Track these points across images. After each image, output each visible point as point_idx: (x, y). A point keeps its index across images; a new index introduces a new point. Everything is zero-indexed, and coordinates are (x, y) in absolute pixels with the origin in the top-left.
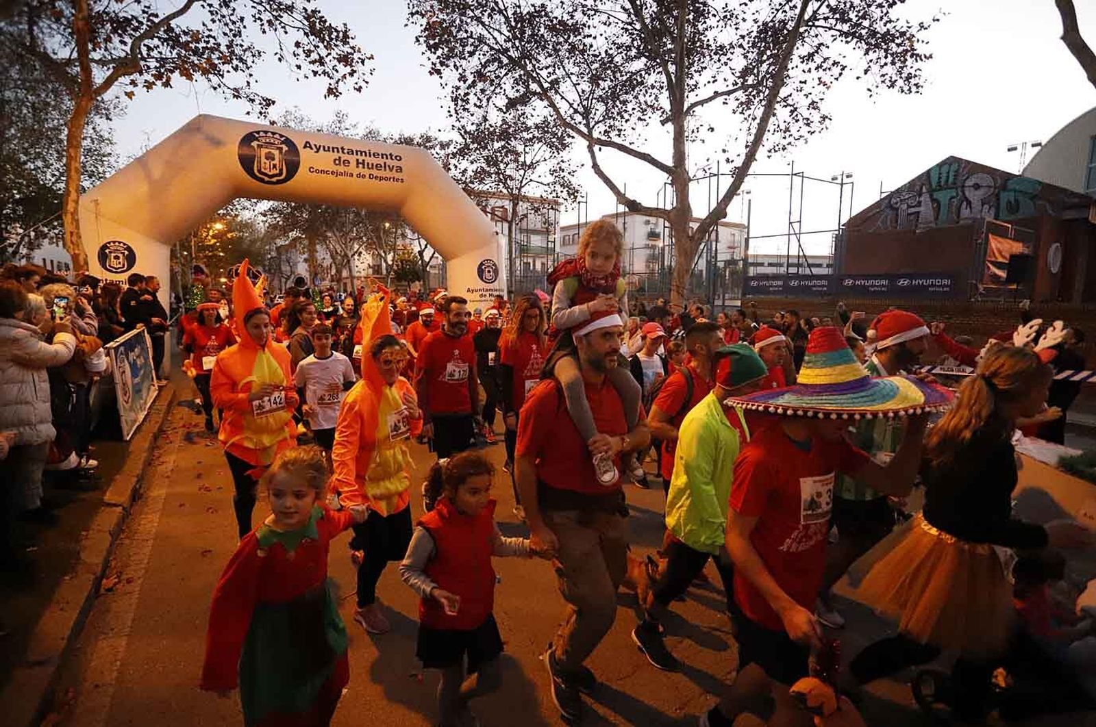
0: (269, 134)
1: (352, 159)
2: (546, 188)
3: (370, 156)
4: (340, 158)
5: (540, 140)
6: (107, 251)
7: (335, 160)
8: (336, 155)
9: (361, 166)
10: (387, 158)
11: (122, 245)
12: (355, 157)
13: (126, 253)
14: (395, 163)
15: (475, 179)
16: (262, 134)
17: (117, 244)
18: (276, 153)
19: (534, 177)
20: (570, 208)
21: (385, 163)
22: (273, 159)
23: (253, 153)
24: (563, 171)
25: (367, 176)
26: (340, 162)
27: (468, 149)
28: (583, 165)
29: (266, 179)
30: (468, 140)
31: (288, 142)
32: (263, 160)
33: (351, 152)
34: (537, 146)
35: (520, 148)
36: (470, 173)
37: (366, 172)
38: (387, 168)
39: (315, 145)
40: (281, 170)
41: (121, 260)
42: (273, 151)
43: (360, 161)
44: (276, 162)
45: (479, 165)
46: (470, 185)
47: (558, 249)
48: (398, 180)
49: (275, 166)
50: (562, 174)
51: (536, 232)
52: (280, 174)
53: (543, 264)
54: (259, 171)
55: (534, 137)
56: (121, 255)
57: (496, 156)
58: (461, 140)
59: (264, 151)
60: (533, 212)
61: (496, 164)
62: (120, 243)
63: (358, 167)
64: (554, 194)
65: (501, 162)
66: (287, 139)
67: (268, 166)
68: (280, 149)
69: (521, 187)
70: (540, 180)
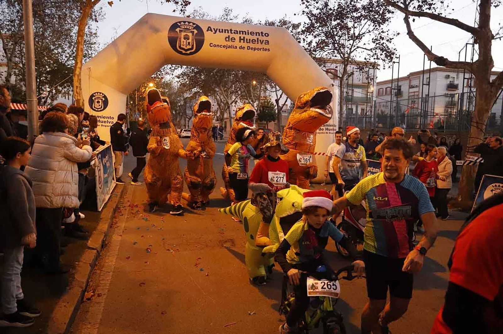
0: (187, 23)
1: (237, 37)
2: (369, 52)
3: (248, 34)
4: (229, 36)
5: (365, 17)
6: (94, 98)
7: (226, 38)
8: (227, 35)
9: (242, 41)
10: (259, 35)
11: (101, 94)
12: (239, 35)
13: (104, 99)
14: (265, 38)
15: (317, 48)
16: (182, 23)
17: (99, 94)
18: (190, 35)
19: (361, 45)
20: (387, 67)
21: (258, 39)
22: (188, 39)
23: (176, 36)
24: (383, 39)
25: (246, 48)
26: (229, 39)
27: (314, 27)
28: (398, 34)
29: (184, 52)
30: (313, 21)
31: (198, 27)
32: (182, 40)
33: (236, 32)
34: (363, 22)
35: (350, 25)
36: (314, 44)
37: (245, 45)
38: (259, 41)
39: (214, 29)
40: (193, 46)
41: (100, 104)
42: (188, 34)
43: (242, 38)
44: (190, 40)
45: (320, 38)
46: (314, 53)
47: (374, 99)
48: (266, 50)
49: (189, 43)
50: (382, 42)
51: (358, 86)
52: (192, 49)
53: (363, 110)
54: (180, 47)
55: (361, 15)
56: (100, 101)
57: (333, 31)
58: (308, 21)
59: (183, 34)
60: (358, 70)
61: (333, 37)
62: (100, 93)
63: (240, 42)
64: (375, 57)
65: (336, 35)
66: (197, 25)
67: (185, 43)
68: (193, 32)
69: (351, 52)
70: (364, 47)
